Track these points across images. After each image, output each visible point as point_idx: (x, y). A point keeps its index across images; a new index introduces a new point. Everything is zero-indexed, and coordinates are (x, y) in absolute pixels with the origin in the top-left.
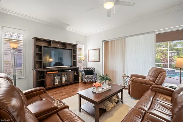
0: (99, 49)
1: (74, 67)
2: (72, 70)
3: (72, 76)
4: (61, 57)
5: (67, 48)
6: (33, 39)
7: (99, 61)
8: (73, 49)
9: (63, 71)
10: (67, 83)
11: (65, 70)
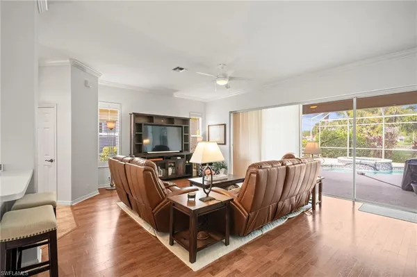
0: (225, 125)
1: (185, 153)
2: (182, 157)
3: (181, 166)
4: (165, 135)
5: (175, 125)
6: (131, 114)
7: (225, 144)
8: (184, 126)
9: (169, 157)
10: (174, 176)
11: (171, 157)
